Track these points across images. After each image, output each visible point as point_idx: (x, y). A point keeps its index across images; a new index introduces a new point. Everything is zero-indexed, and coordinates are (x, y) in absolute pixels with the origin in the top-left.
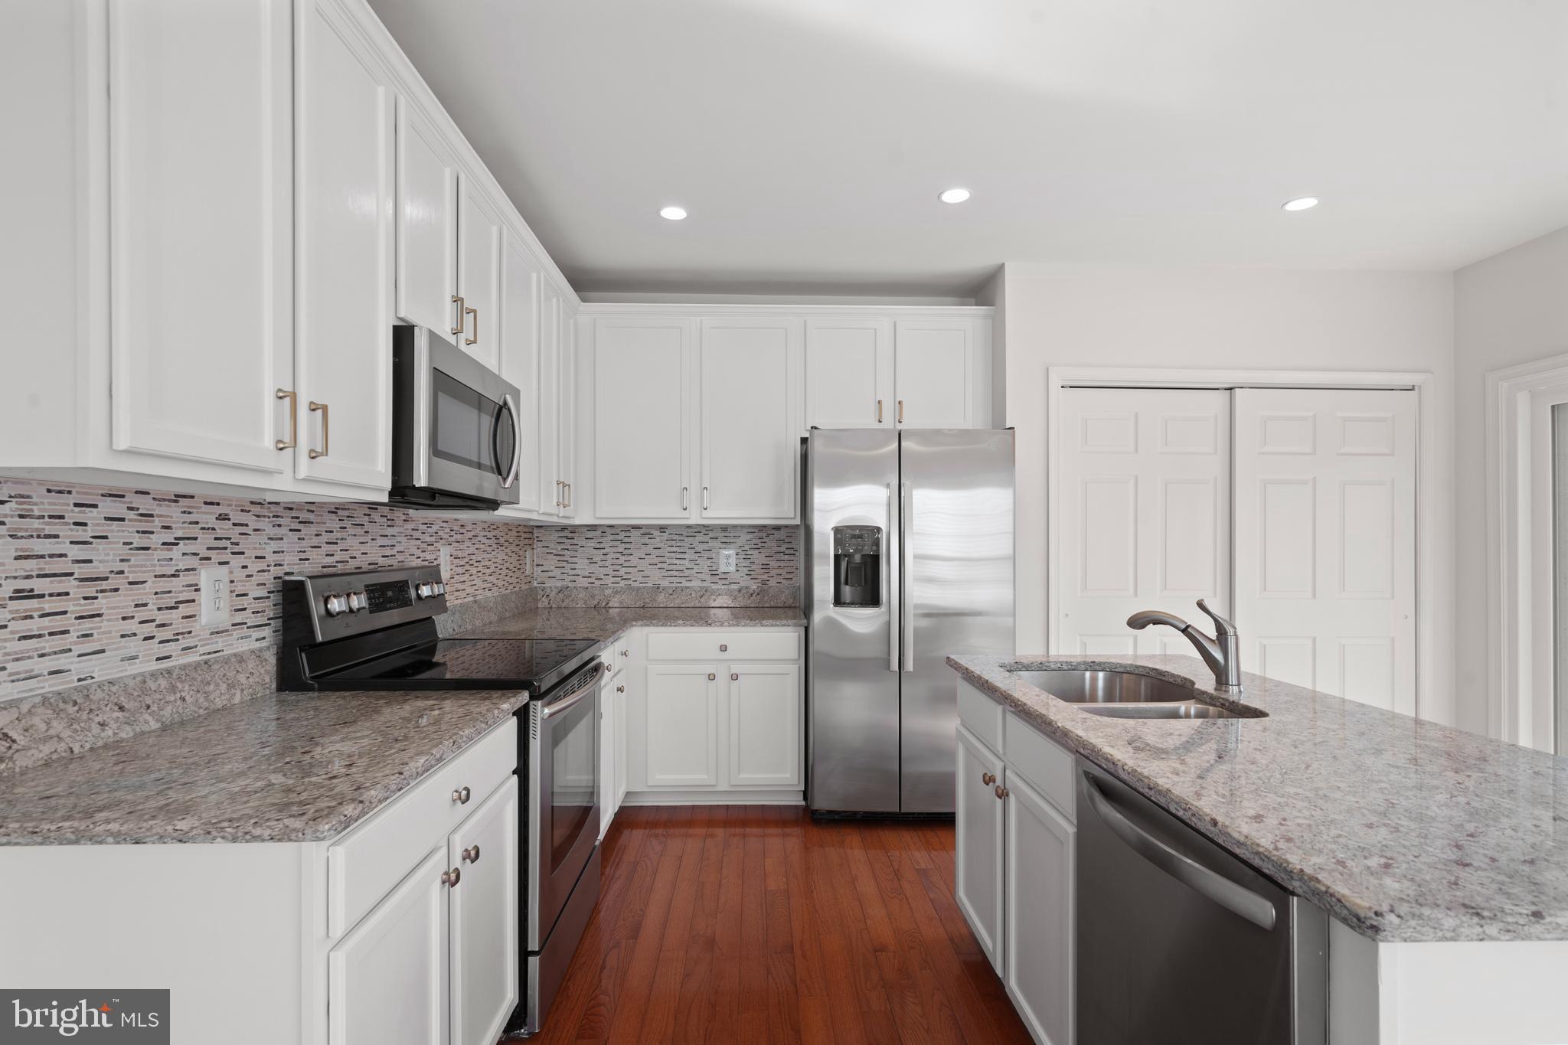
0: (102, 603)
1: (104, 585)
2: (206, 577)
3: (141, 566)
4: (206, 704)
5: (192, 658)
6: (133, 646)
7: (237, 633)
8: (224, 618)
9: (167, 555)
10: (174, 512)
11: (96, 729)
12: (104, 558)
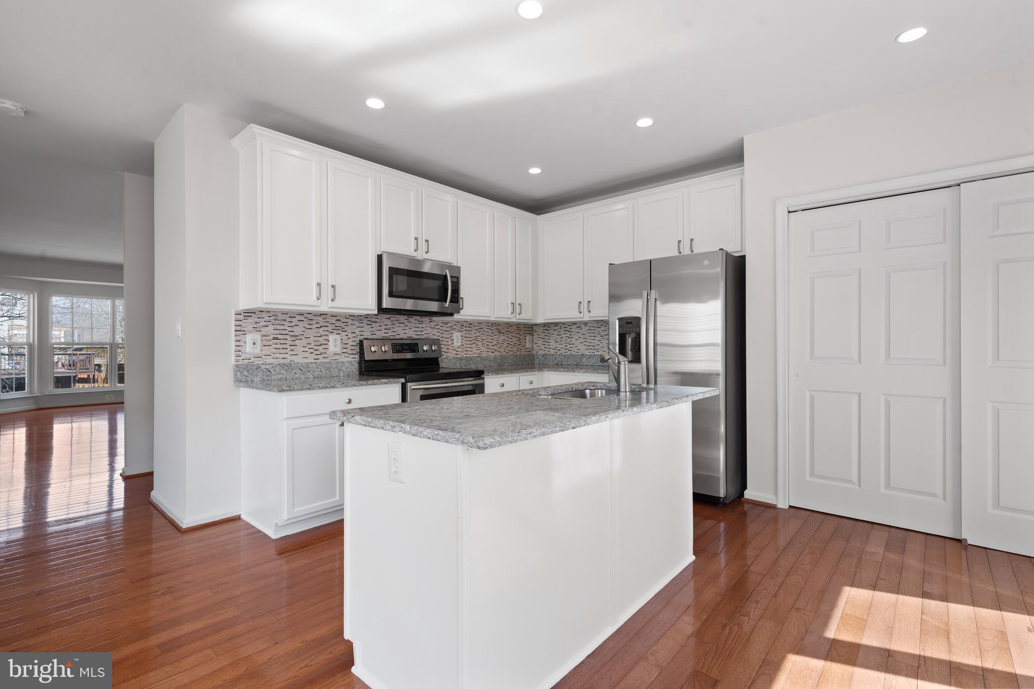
0: (297, 342)
1: (297, 338)
2: (331, 338)
3: (308, 333)
4: (330, 374)
5: (326, 360)
6: (306, 355)
7: (344, 355)
8: (338, 349)
9: (318, 331)
10: (320, 319)
11: (294, 374)
12: (298, 331)
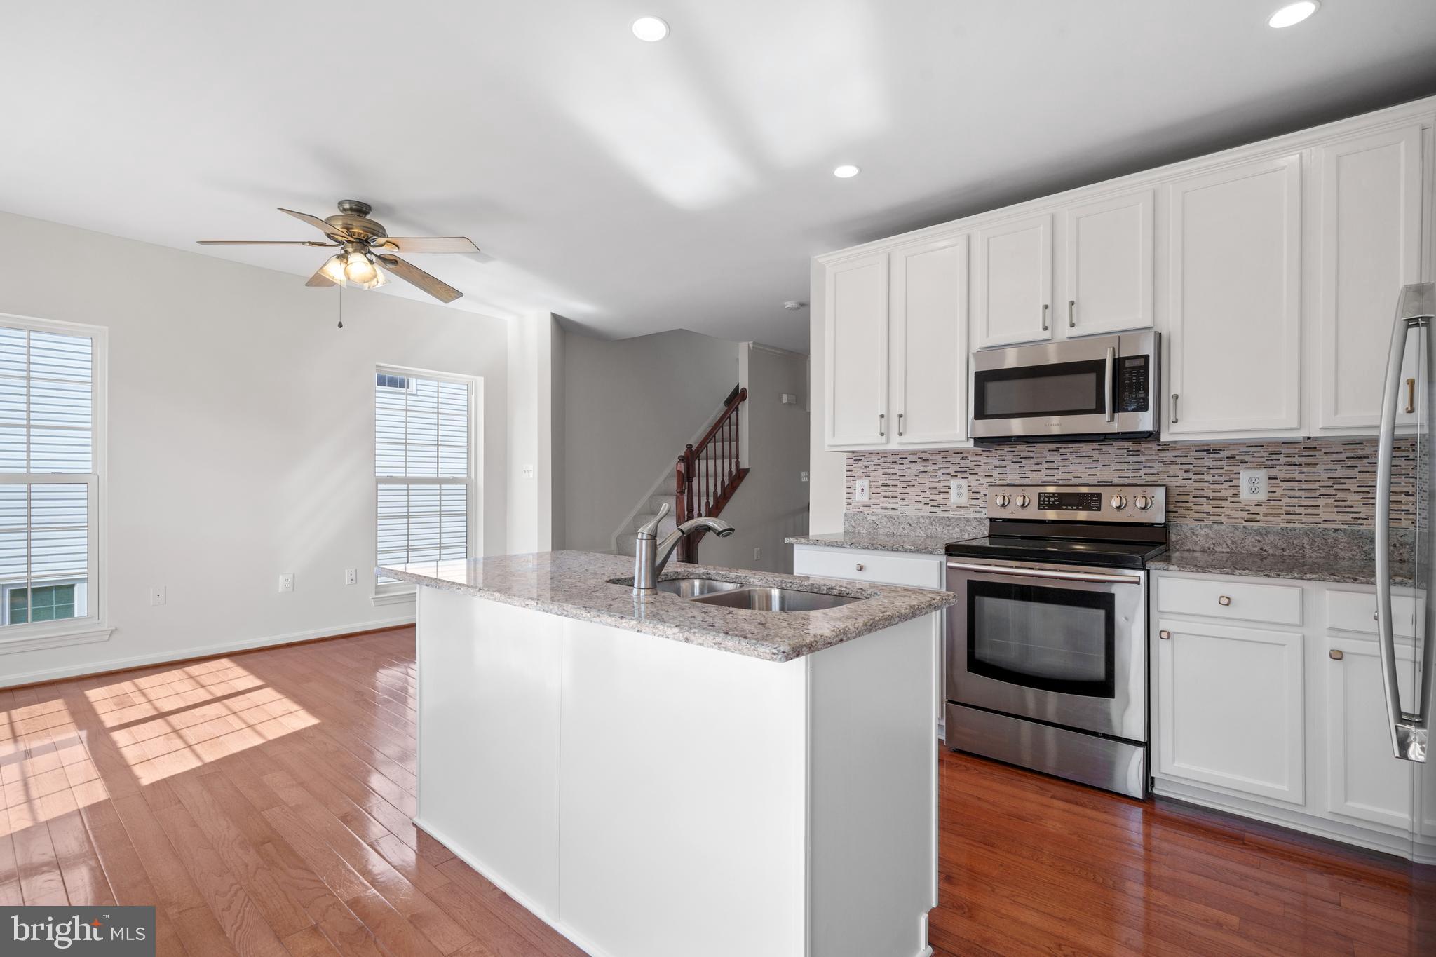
0: (908, 490)
1: (909, 484)
2: (954, 483)
3: (923, 478)
4: (947, 534)
5: (946, 515)
6: (920, 506)
7: (972, 509)
8: (964, 500)
9: (936, 474)
10: (939, 458)
11: (902, 530)
12: (910, 475)
